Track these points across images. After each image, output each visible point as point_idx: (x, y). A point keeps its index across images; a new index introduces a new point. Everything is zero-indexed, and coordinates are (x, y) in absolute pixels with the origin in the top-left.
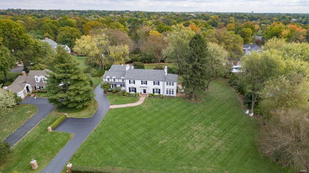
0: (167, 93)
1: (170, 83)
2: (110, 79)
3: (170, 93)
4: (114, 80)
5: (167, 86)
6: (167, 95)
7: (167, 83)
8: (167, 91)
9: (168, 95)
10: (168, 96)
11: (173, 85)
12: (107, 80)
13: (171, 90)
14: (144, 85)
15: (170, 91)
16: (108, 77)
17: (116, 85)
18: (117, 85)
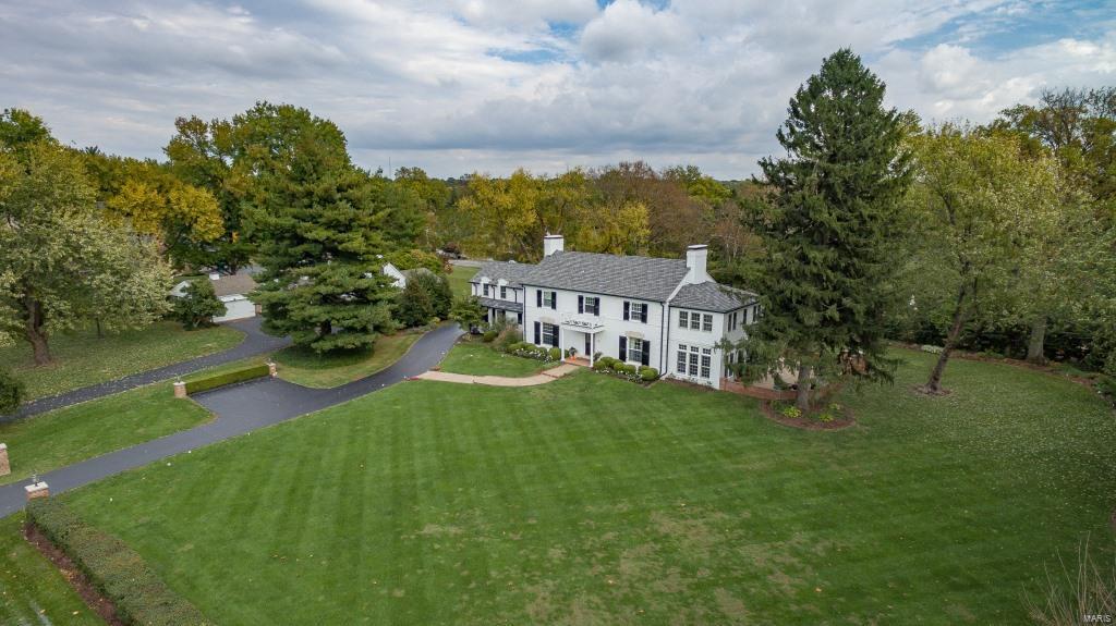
0: (681, 368)
1: (695, 316)
2: (490, 290)
3: (693, 371)
4: (503, 295)
5: (683, 330)
6: (680, 376)
7: (683, 315)
8: (682, 356)
9: (686, 376)
10: (684, 381)
11: (708, 327)
12: (480, 292)
13: (700, 354)
14: (587, 317)
15: (694, 359)
16: (485, 280)
17: (504, 312)
18: (507, 313)
